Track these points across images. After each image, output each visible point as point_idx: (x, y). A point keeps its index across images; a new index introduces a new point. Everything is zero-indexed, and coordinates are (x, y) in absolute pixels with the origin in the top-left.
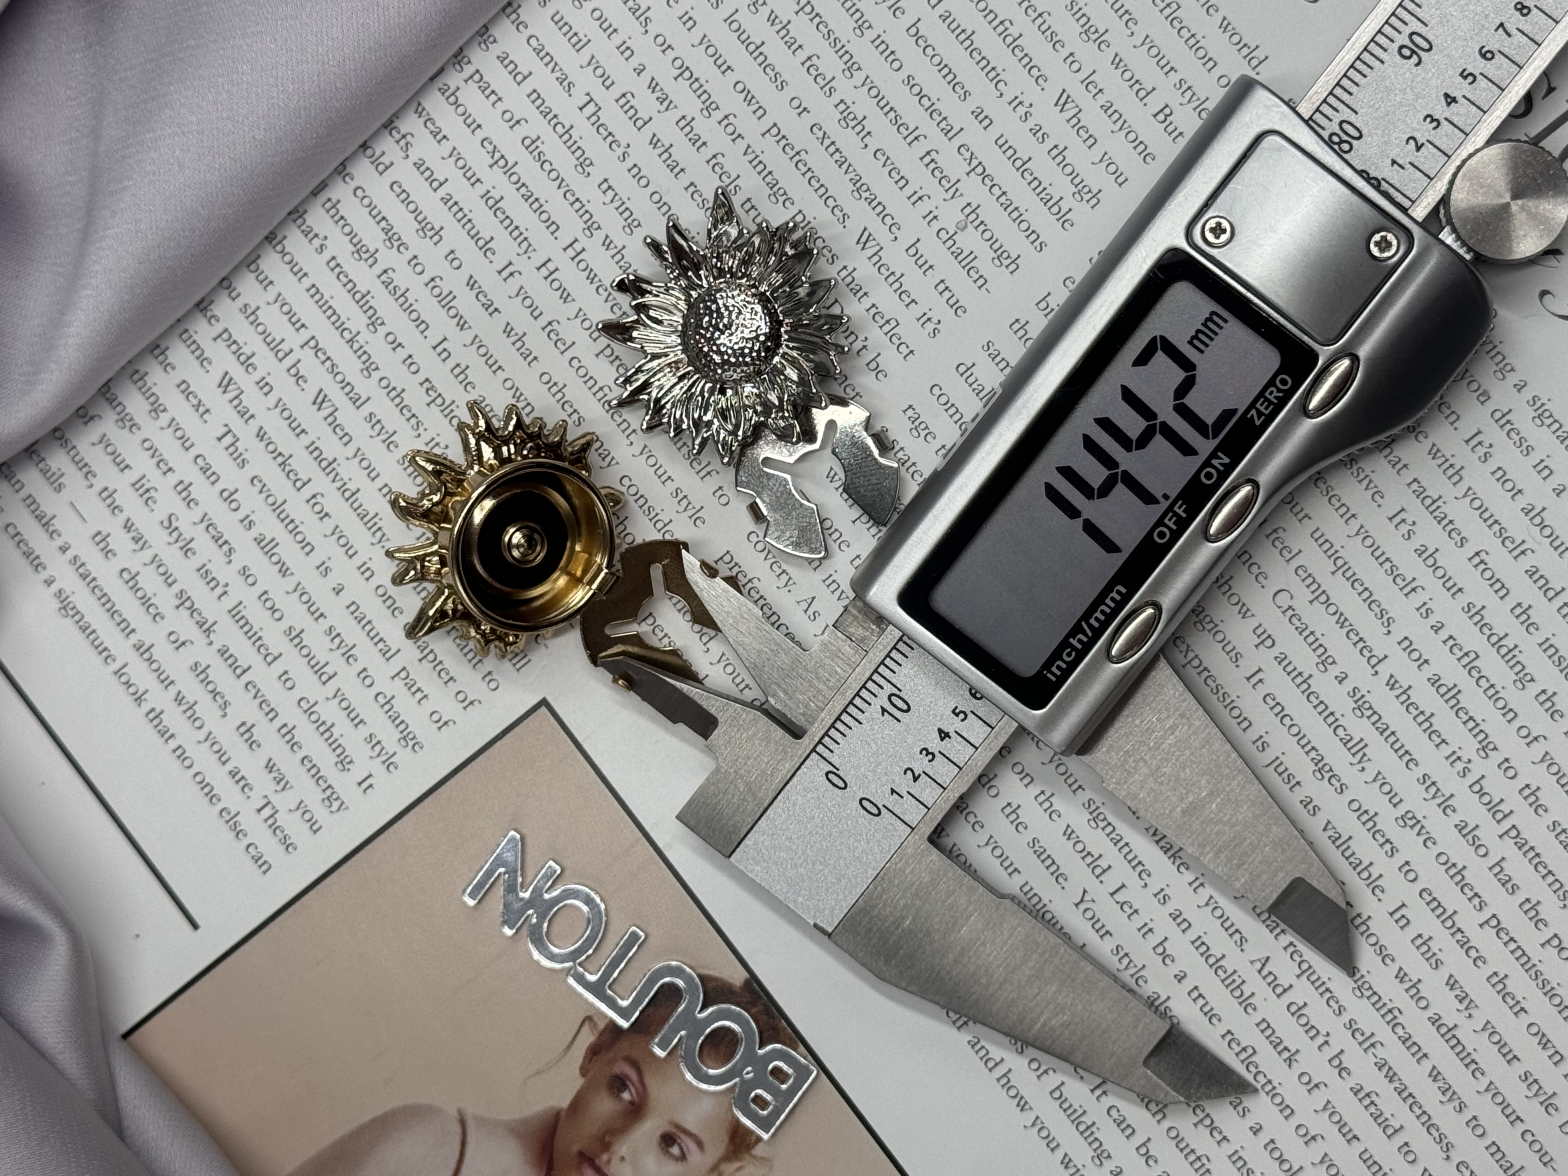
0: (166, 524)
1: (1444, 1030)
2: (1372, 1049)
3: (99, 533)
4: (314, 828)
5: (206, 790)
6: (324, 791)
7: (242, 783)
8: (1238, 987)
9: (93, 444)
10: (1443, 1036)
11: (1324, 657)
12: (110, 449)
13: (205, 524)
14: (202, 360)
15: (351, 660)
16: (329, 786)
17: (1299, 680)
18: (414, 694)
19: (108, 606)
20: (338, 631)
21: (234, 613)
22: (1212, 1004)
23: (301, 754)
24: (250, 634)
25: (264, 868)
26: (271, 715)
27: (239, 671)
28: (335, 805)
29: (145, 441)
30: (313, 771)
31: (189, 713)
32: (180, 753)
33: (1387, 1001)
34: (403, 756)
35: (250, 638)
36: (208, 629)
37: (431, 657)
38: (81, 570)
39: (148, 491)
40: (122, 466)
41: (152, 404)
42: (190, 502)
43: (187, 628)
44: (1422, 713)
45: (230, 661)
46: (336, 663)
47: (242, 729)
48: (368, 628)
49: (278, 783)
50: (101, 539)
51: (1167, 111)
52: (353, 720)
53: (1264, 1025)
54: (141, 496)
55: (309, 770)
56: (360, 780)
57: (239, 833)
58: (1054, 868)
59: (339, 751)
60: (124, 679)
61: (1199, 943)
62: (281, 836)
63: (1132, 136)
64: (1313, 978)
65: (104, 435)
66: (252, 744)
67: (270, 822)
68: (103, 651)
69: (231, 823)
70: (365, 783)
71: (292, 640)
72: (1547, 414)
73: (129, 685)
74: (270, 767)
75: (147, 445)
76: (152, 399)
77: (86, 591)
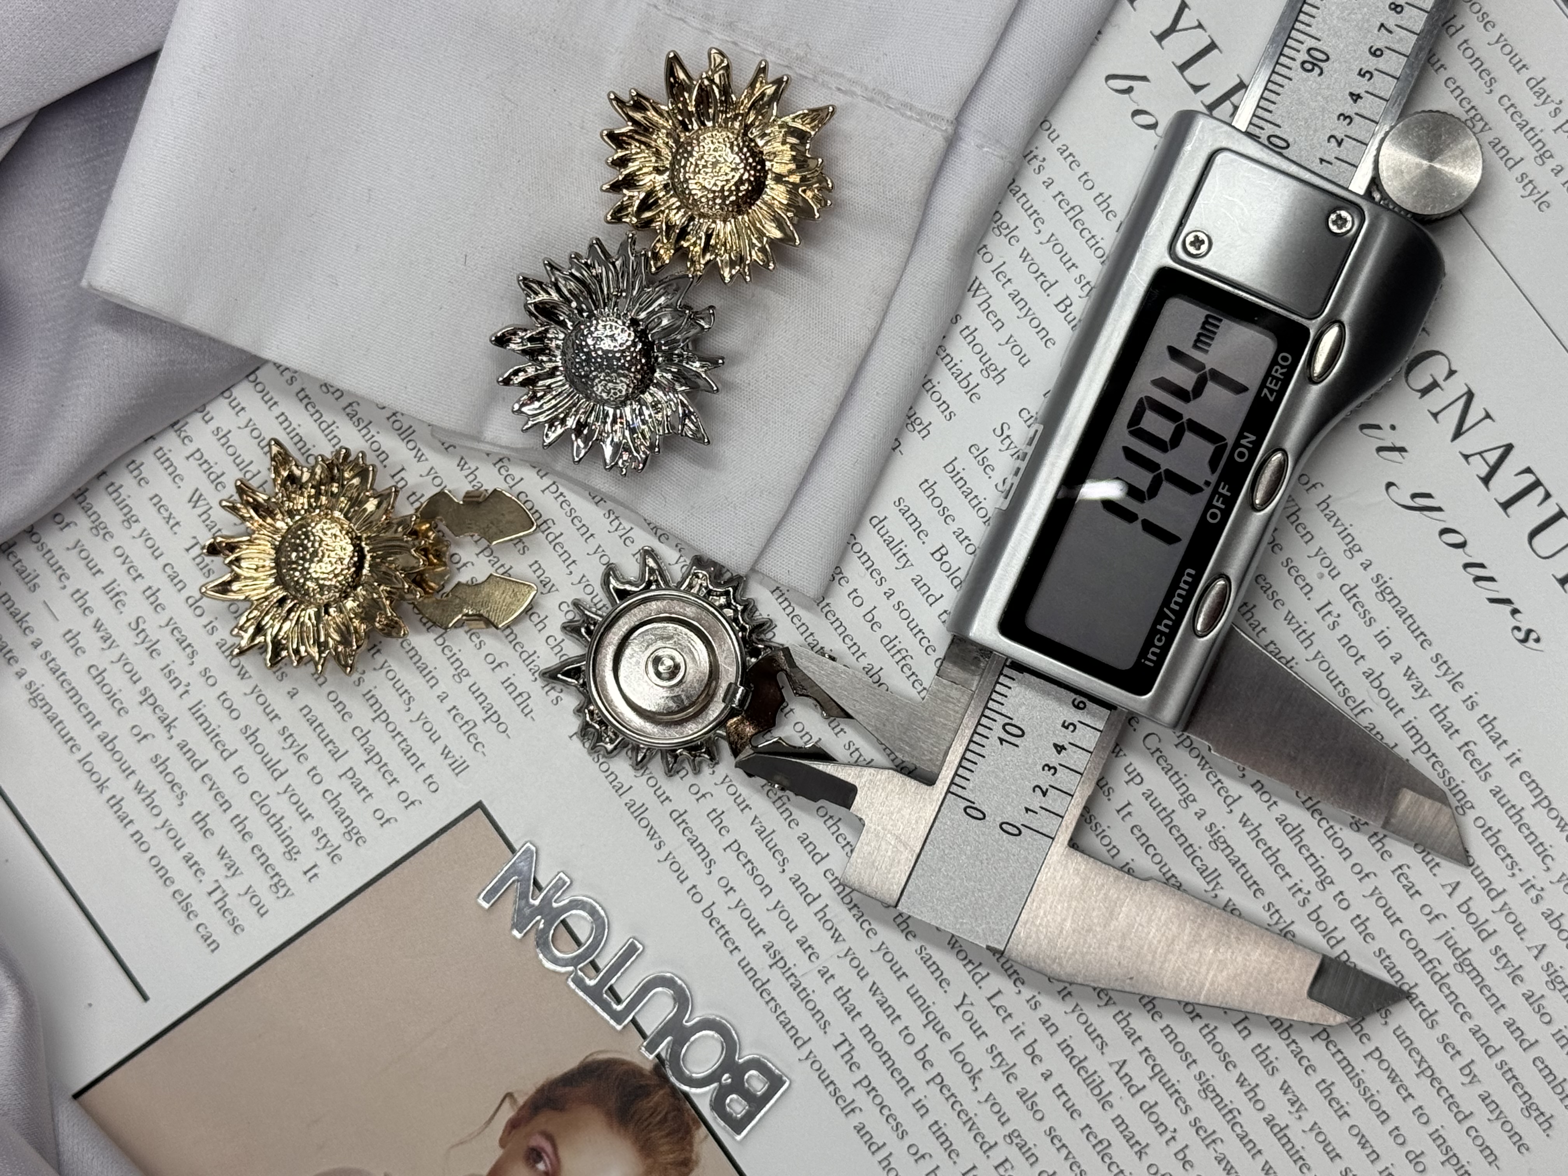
0: (133, 626)
1: (1276, 1129)
2: (1213, 1145)
3: (70, 631)
4: (261, 911)
5: (161, 873)
6: (272, 878)
7: (195, 868)
8: (1098, 1086)
9: (68, 549)
10: (1275, 1135)
11: (1185, 795)
12: (83, 554)
13: (171, 627)
14: (175, 476)
15: (302, 759)
16: (277, 874)
17: (1163, 814)
18: (359, 792)
19: (75, 699)
20: (291, 731)
21: (194, 710)
22: (1073, 1100)
23: (251, 843)
24: (208, 731)
25: (213, 947)
26: (225, 806)
27: (196, 763)
28: (282, 891)
29: (117, 548)
30: (262, 860)
31: (148, 801)
32: (138, 838)
33: (1228, 1103)
34: (347, 849)
35: (208, 734)
36: (169, 725)
37: (376, 759)
38: (51, 665)
39: (117, 594)
40: (94, 570)
41: (125, 515)
42: (157, 606)
43: (148, 721)
44: (1270, 848)
45: (189, 755)
46: (288, 761)
47: (197, 818)
48: (319, 730)
49: (229, 869)
50: (71, 637)
51: (1068, 302)
52: (301, 814)
53: (1119, 1121)
54: (112, 599)
55: (258, 858)
56: (305, 870)
57: (189, 913)
58: (938, 973)
59: (287, 842)
60: (87, 767)
61: (1065, 1046)
62: (230, 918)
63: (1035, 323)
64: (1164, 1080)
65: (79, 541)
66: (206, 832)
67: (220, 904)
68: (68, 739)
69: (184, 904)
70: (311, 873)
71: (247, 738)
72: (1388, 591)
73: (91, 772)
74: (222, 854)
75: (119, 552)
76: (126, 510)
77: (56, 685)
